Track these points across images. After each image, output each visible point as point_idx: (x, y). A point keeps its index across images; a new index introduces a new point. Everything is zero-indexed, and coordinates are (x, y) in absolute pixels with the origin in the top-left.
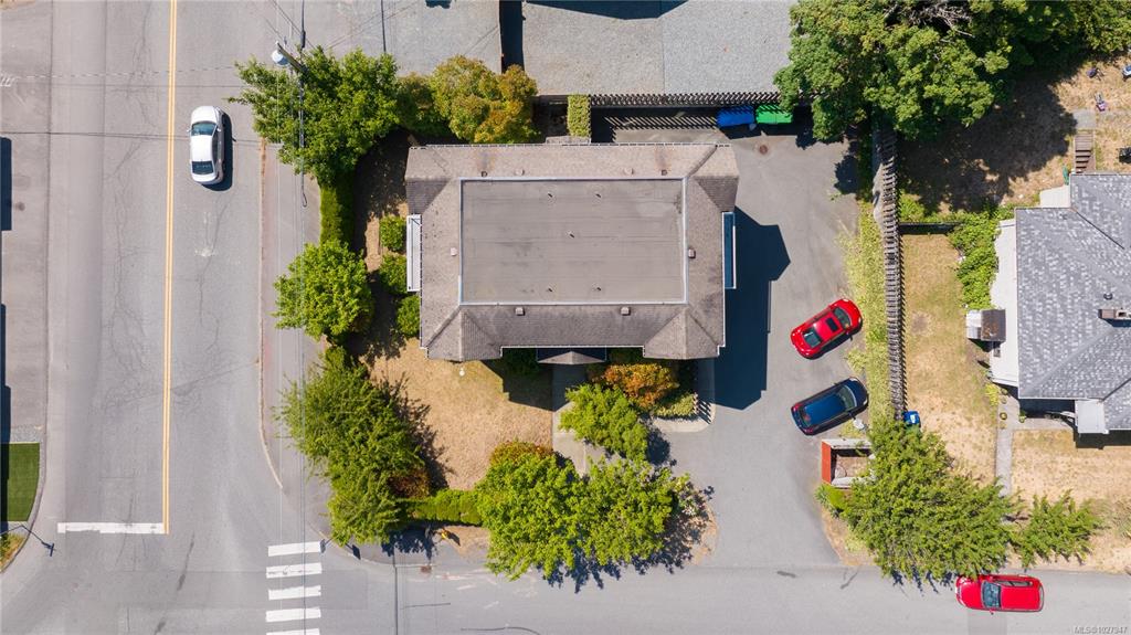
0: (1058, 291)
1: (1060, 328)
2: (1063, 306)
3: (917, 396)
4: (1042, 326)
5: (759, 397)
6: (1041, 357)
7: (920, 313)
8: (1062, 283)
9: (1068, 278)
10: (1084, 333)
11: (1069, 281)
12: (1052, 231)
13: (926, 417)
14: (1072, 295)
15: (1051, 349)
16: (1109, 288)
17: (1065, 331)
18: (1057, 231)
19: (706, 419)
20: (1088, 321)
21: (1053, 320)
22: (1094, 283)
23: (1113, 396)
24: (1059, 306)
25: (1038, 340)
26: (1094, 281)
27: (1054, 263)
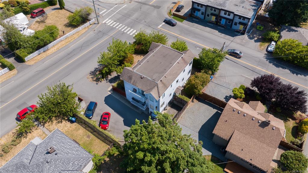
0: (68, 149)
1: (61, 143)
2: (64, 147)
3: (76, 126)
4: (65, 141)
5: (105, 101)
6: (60, 136)
7: (91, 138)
8: (69, 150)
9: (69, 152)
10: (55, 145)
11: (68, 151)
12: (81, 158)
13: (70, 125)
14: (64, 150)
15: (59, 139)
16: (58, 156)
17: (59, 143)
18: (80, 160)
19: (109, 91)
20: (56, 148)
21: (64, 143)
22: (62, 154)
23: (35, 147)
24: (65, 146)
25: (63, 139)
26: (62, 155)
27: (74, 153)
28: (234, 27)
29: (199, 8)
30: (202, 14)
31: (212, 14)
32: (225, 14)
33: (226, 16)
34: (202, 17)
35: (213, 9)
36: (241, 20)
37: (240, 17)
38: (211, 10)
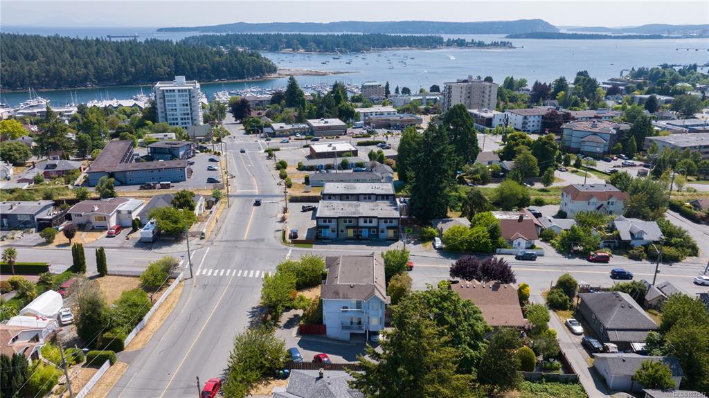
28: (381, 236)
29: (327, 224)
30: (333, 231)
31: (348, 227)
32: (365, 222)
33: (368, 224)
34: (333, 235)
35: (348, 220)
36: (388, 224)
37: (386, 219)
38: (345, 222)
